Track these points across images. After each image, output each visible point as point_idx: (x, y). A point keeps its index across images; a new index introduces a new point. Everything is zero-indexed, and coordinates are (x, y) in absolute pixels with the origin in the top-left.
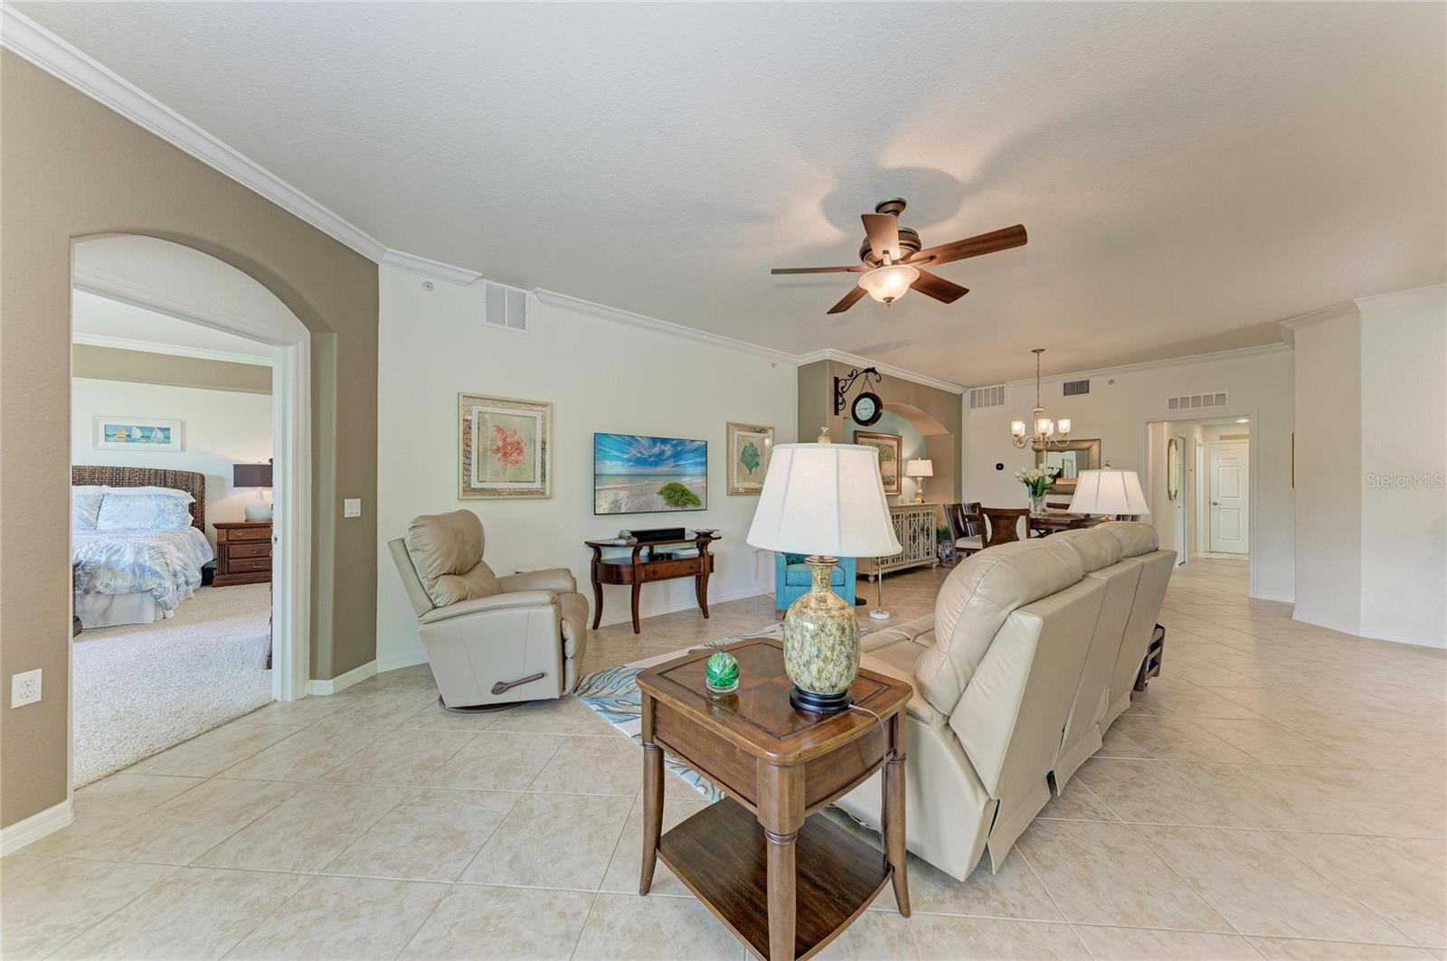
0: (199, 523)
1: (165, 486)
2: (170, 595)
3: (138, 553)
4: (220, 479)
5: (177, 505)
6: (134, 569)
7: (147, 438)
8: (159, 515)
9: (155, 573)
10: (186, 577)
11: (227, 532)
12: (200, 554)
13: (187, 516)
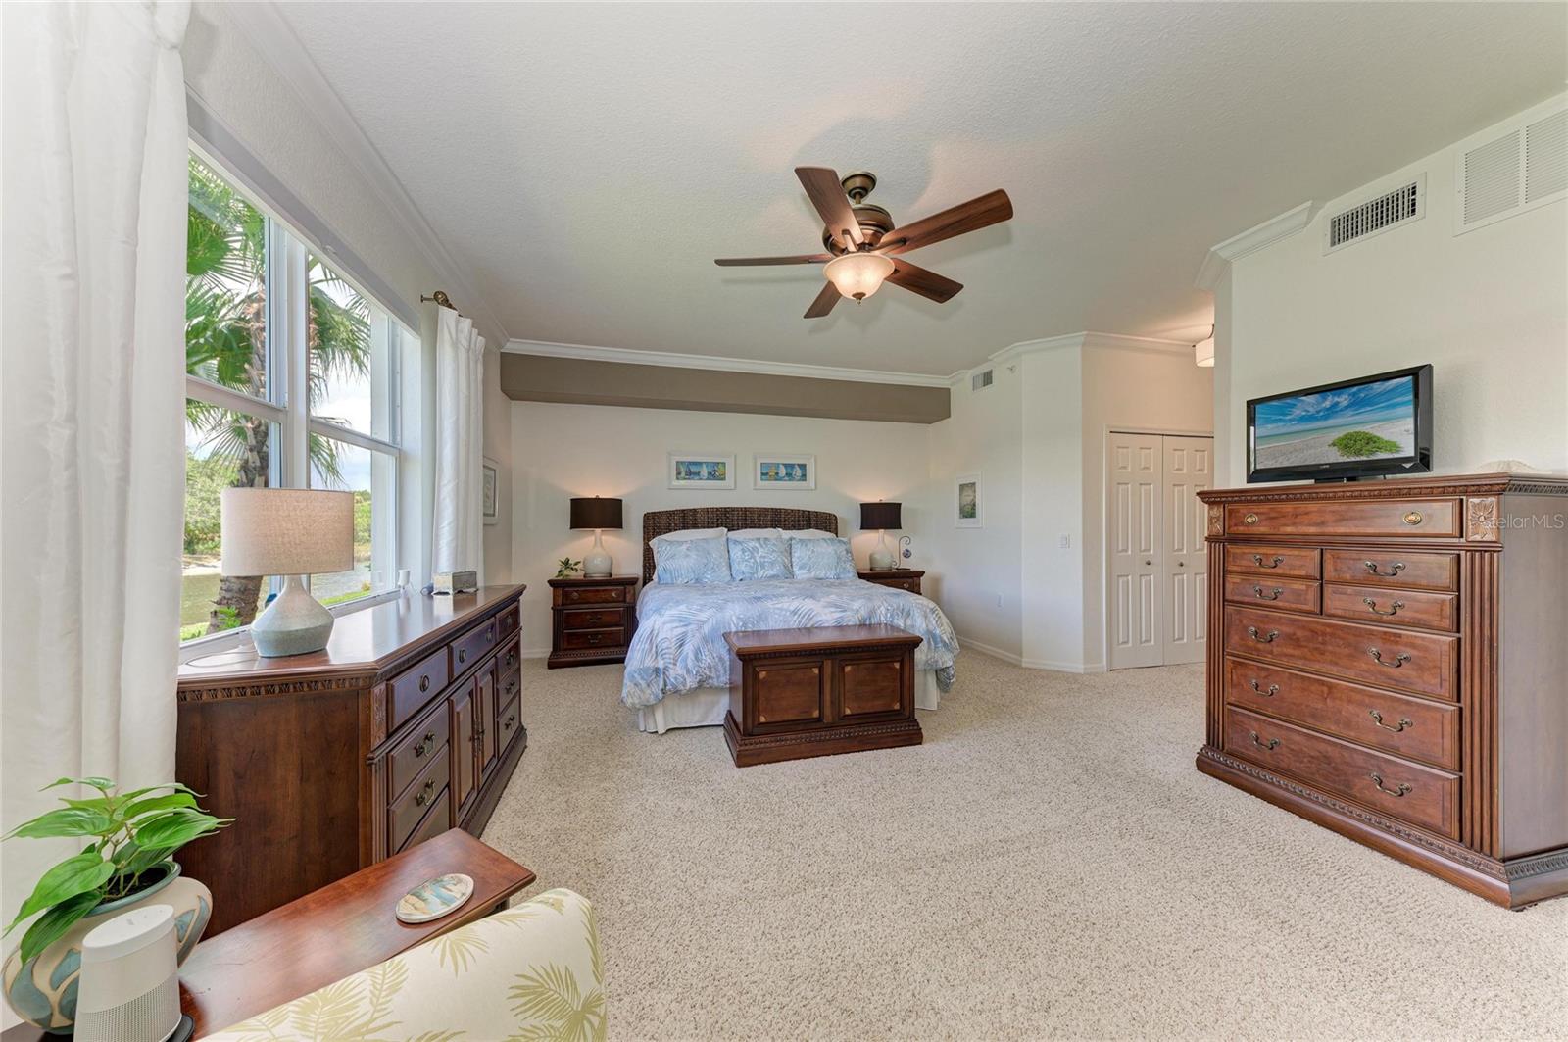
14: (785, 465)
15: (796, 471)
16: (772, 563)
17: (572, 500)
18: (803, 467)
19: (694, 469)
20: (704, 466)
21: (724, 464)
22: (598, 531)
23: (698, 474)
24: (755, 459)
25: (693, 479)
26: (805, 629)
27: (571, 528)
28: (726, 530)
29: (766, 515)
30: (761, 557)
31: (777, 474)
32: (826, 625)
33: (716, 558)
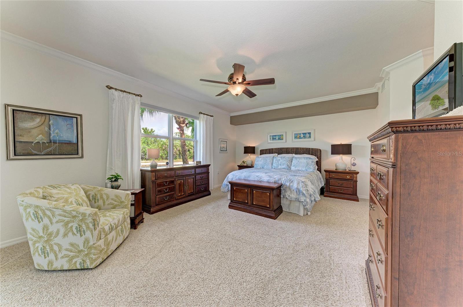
0: (319, 169)
1: (309, 154)
2: (308, 205)
3: (298, 184)
4: (326, 151)
5: (312, 162)
6: (297, 191)
7: (304, 137)
8: (307, 165)
9: (303, 194)
10: (315, 198)
11: (329, 174)
12: (320, 183)
13: (315, 167)
14: (303, 134)
15: (307, 135)
16: (283, 164)
17: (244, 147)
18: (310, 133)
19: (274, 137)
20: (277, 136)
21: (283, 135)
22: (249, 154)
23: (275, 139)
24: (292, 133)
25: (274, 140)
26: (259, 181)
27: (244, 153)
28: (277, 154)
29: (294, 150)
30: (280, 162)
31: (300, 137)
32: (264, 181)
33: (268, 162)
